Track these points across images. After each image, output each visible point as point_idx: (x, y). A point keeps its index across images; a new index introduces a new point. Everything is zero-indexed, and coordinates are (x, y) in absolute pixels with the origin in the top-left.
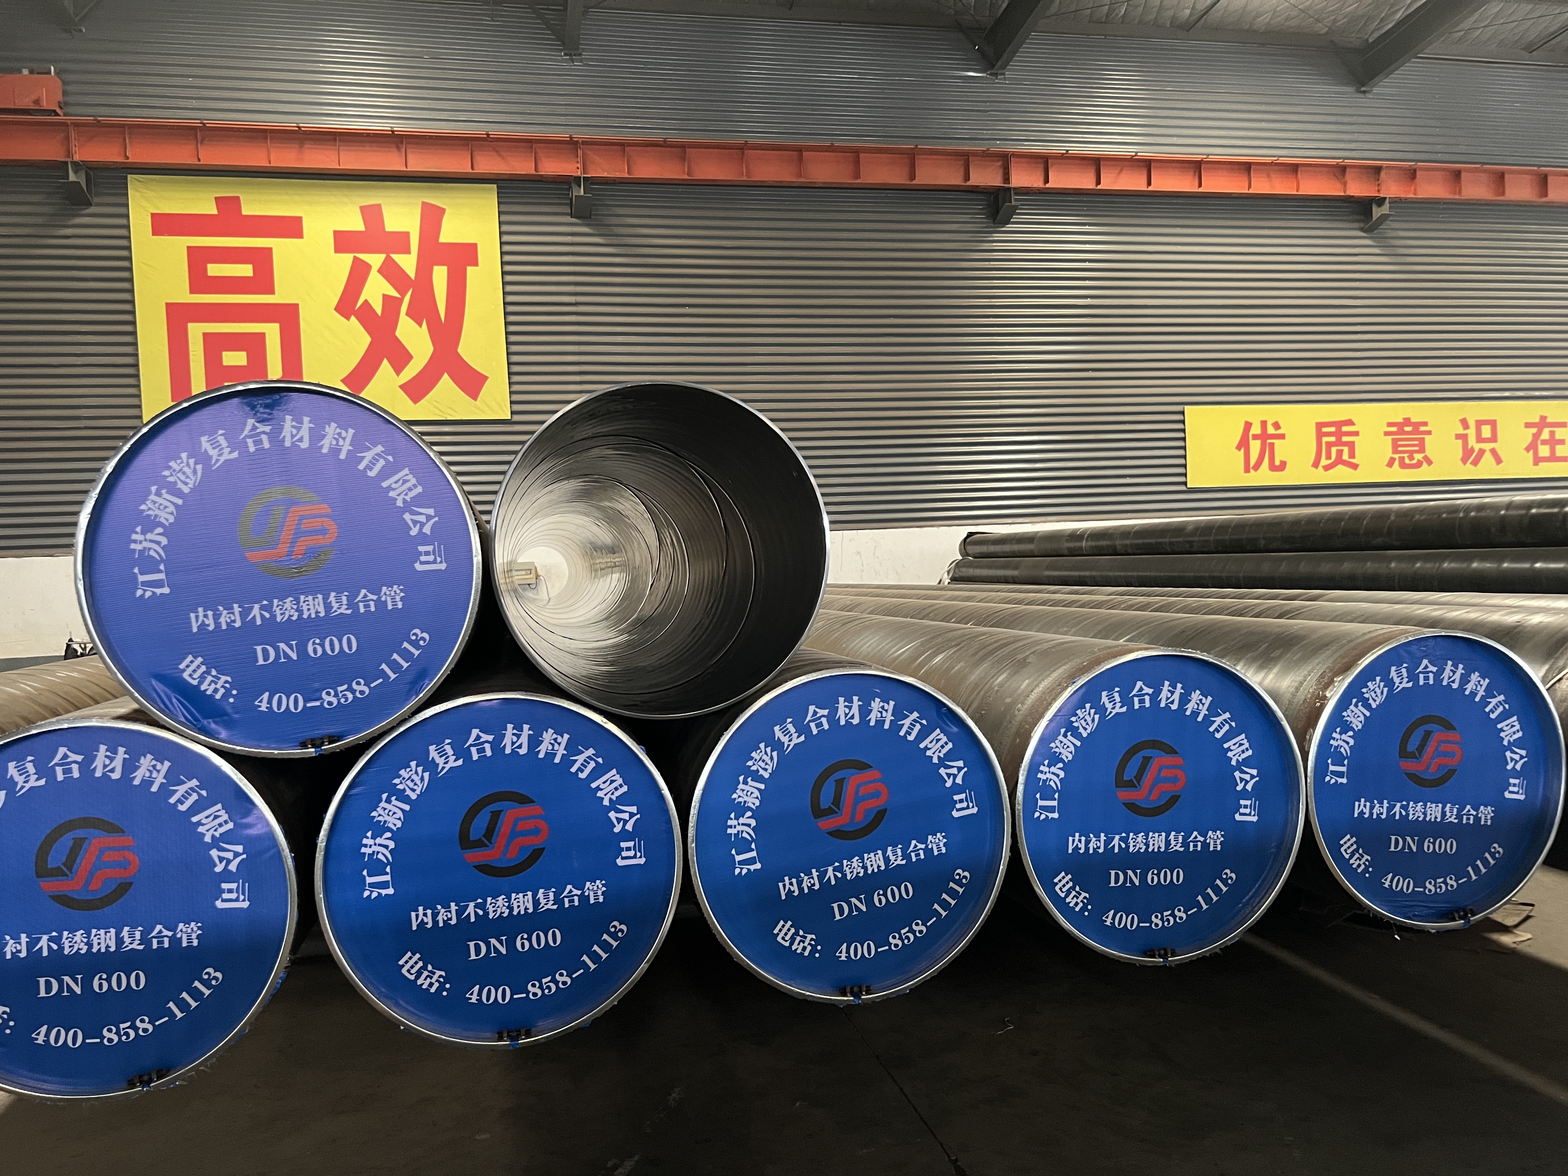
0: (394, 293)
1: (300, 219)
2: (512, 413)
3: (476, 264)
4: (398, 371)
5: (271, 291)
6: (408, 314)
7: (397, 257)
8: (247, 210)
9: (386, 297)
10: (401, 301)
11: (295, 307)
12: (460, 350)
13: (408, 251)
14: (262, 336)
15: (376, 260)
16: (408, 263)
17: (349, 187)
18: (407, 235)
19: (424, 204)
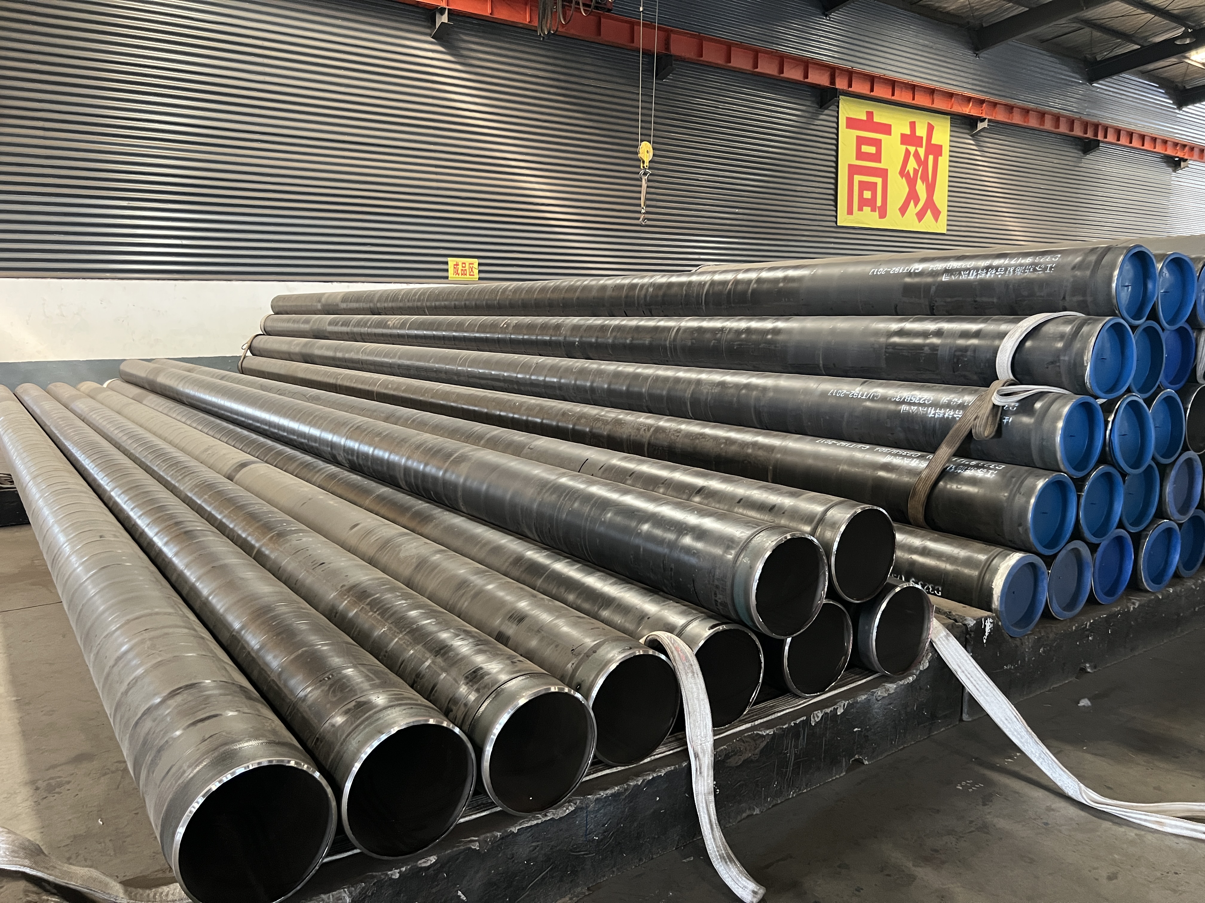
0: (917, 168)
1: (890, 126)
2: (948, 230)
3: (941, 155)
4: (916, 205)
5: (880, 162)
6: (921, 178)
7: (919, 149)
8: (876, 119)
9: (915, 169)
10: (918, 171)
11: (887, 170)
12: (935, 198)
13: (922, 147)
14: (876, 184)
15: (912, 149)
16: (922, 151)
17: (907, 112)
18: (922, 138)
19: (929, 124)
